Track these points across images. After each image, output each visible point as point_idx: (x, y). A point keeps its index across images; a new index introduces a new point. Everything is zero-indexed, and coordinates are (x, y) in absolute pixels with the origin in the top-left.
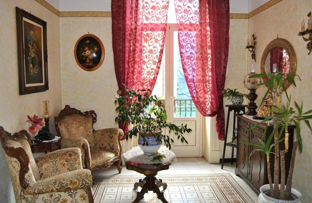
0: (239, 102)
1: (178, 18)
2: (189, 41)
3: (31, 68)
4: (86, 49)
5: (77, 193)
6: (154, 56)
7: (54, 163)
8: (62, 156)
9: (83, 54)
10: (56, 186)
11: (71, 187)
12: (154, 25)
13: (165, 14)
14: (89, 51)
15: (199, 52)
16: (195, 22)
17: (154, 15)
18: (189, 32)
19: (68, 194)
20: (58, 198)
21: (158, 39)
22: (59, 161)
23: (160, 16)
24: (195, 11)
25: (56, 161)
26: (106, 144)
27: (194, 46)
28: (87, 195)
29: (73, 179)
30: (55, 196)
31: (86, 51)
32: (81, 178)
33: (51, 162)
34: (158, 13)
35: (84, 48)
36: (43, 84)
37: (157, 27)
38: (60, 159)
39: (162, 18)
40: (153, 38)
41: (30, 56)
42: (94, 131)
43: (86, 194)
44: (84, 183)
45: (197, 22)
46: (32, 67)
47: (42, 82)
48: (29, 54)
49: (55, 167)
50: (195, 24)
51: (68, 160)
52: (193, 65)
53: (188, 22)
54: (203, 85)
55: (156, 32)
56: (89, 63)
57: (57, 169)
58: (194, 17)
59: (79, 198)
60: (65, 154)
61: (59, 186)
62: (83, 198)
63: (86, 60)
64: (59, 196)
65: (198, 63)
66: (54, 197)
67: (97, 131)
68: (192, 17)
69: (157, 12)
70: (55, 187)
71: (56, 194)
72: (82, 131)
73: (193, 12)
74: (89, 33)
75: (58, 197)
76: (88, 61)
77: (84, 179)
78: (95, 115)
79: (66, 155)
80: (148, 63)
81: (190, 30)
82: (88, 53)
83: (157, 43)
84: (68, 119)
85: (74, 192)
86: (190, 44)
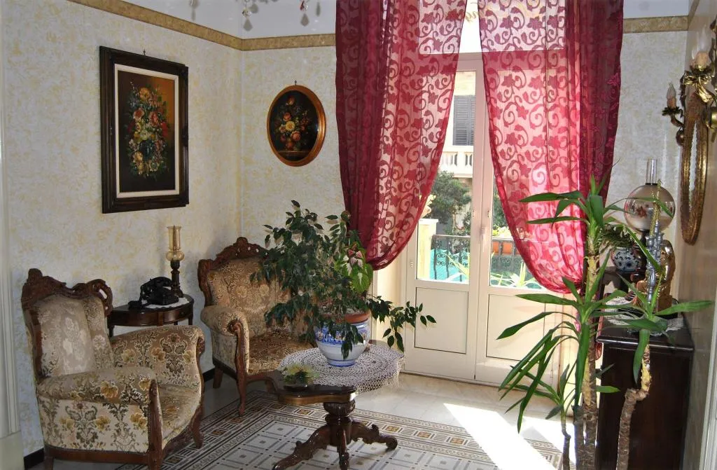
0: (625, 261)
1: (485, 43)
2: (513, 96)
3: (137, 160)
4: (286, 118)
5: (125, 411)
6: (425, 133)
7: (143, 350)
8: (158, 338)
9: (280, 128)
10: (80, 389)
11: (105, 397)
12: (429, 59)
13: (454, 33)
14: (293, 123)
15: (541, 124)
16: (532, 46)
17: (430, 36)
18: (514, 74)
19: (110, 410)
20: (92, 414)
21: (436, 94)
22: (152, 348)
23: (442, 39)
24: (531, 19)
25: (147, 346)
27: (526, 108)
28: (146, 418)
29: (110, 381)
30: (87, 408)
31: (285, 123)
32: (125, 383)
33: (137, 346)
34: (438, 31)
35: (282, 118)
36: (176, 192)
37: (435, 64)
38: (155, 345)
39: (446, 42)
40: (425, 91)
41: (136, 139)
43: (144, 418)
44: (129, 392)
45: (538, 46)
46: (141, 159)
47: (173, 188)
48: (134, 133)
49: (144, 359)
50: (532, 52)
51: (167, 349)
52: (522, 157)
53: (512, 49)
54: (547, 210)
55: (432, 77)
56: (292, 149)
57: (148, 363)
58: (527, 34)
59: (130, 421)
60: (165, 335)
61: (84, 390)
62: (137, 424)
63: (286, 142)
64: (93, 409)
65: (537, 153)
66: (85, 410)
68: (524, 35)
69: (437, 28)
70: (78, 391)
72: (263, 295)
73: (527, 22)
74: (298, 84)
75: (92, 411)
76: (289, 145)
77: (130, 387)
79: (166, 339)
80: (412, 152)
81: (517, 69)
82: (290, 126)
83: (434, 103)
84: (235, 266)
85: (120, 407)
86: (516, 103)
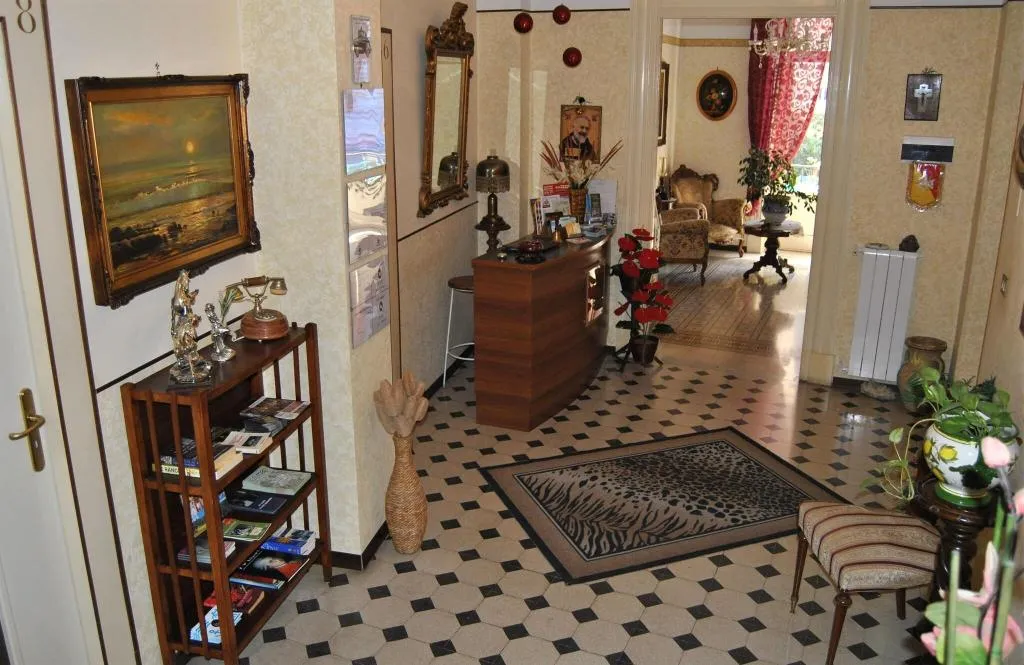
4: (713, 91)
6: (804, 104)
9: (708, 97)
14: (717, 94)
26: (727, 218)
31: (711, 94)
35: (710, 90)
36: (662, 137)
42: (713, 201)
56: (715, 110)
60: (684, 212)
63: (712, 105)
67: (718, 202)
71: (679, 236)
74: (719, 69)
76: (714, 107)
78: (717, 180)
82: (715, 96)
84: (683, 182)
